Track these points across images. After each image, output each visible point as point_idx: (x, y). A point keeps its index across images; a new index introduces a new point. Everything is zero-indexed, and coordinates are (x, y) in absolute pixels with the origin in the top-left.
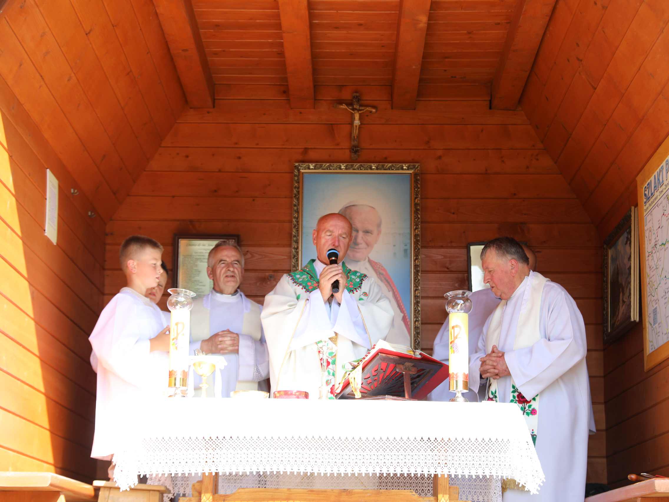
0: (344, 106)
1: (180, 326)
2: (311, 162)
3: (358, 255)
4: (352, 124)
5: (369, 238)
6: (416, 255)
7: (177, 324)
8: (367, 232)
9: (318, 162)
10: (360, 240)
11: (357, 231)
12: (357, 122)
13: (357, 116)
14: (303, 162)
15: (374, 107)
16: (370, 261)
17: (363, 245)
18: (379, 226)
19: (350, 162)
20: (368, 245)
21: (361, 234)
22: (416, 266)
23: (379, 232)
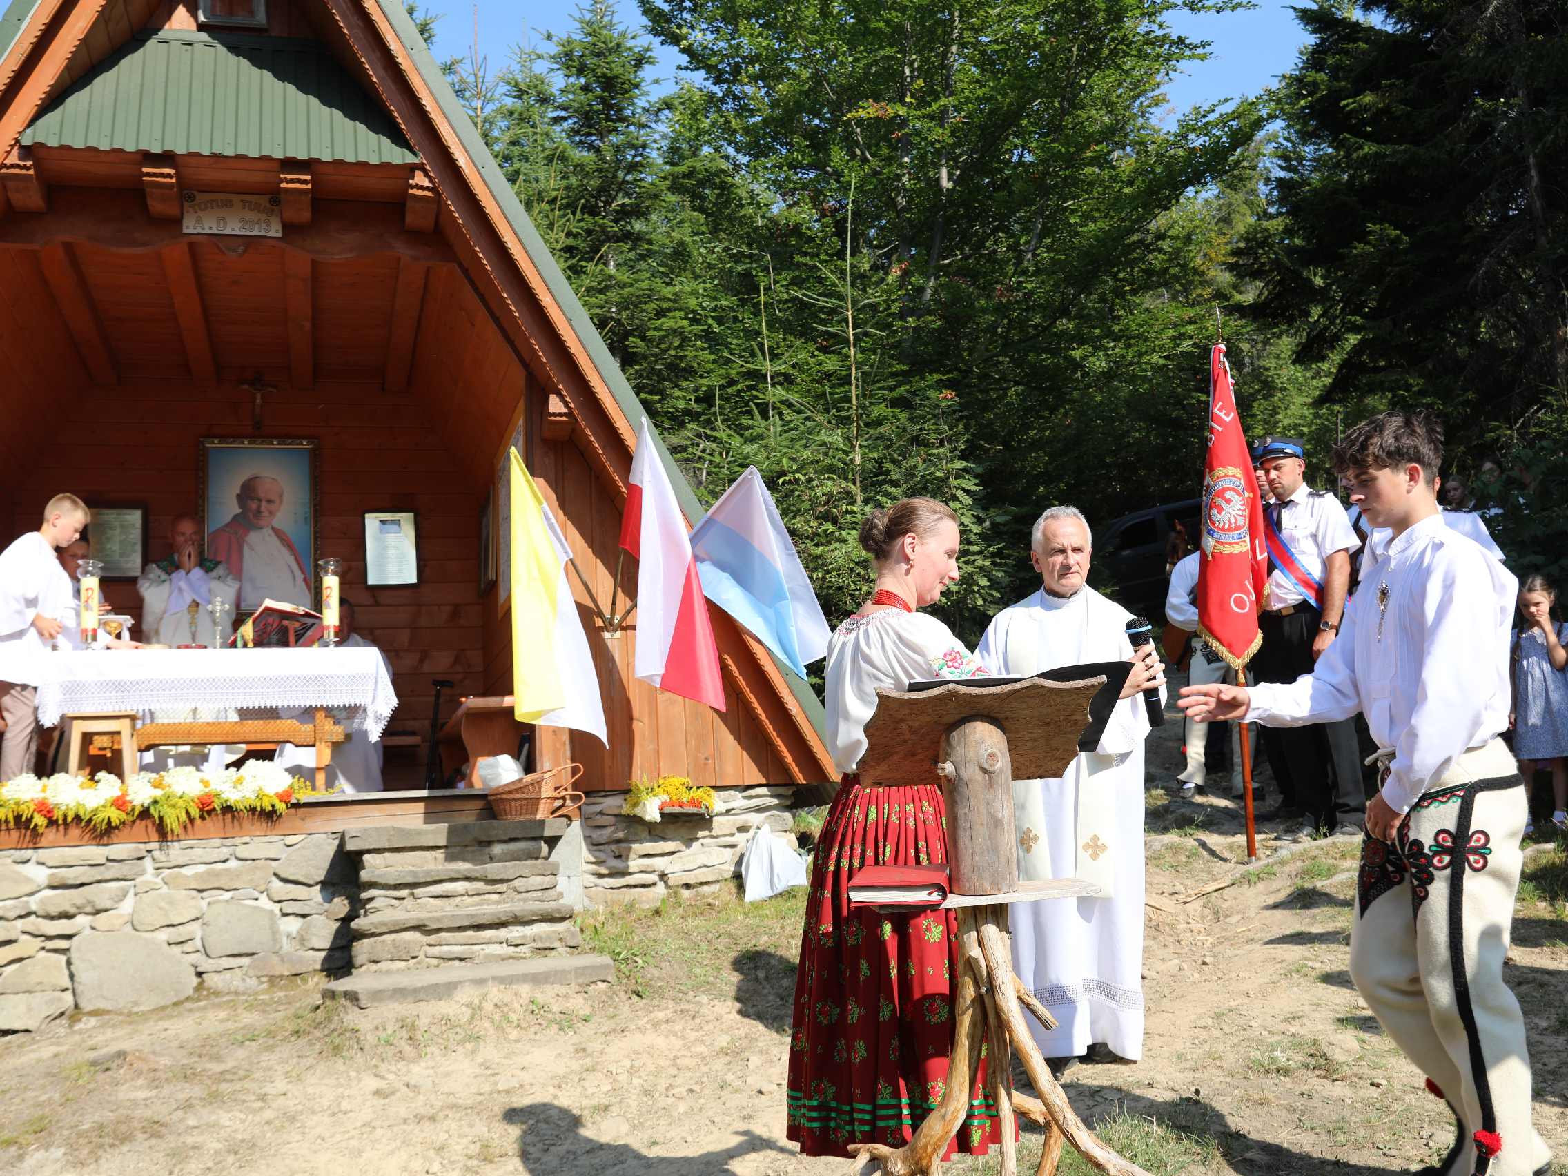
0: (246, 387)
2: (215, 437)
3: (262, 523)
4: (254, 402)
5: (272, 507)
6: (316, 522)
9: (223, 437)
10: (263, 509)
11: (260, 500)
12: (258, 401)
13: (259, 396)
14: (208, 436)
15: (275, 387)
16: (274, 529)
17: (266, 514)
18: (281, 496)
19: (253, 437)
20: (271, 513)
21: (264, 504)
22: (315, 533)
23: (281, 502)
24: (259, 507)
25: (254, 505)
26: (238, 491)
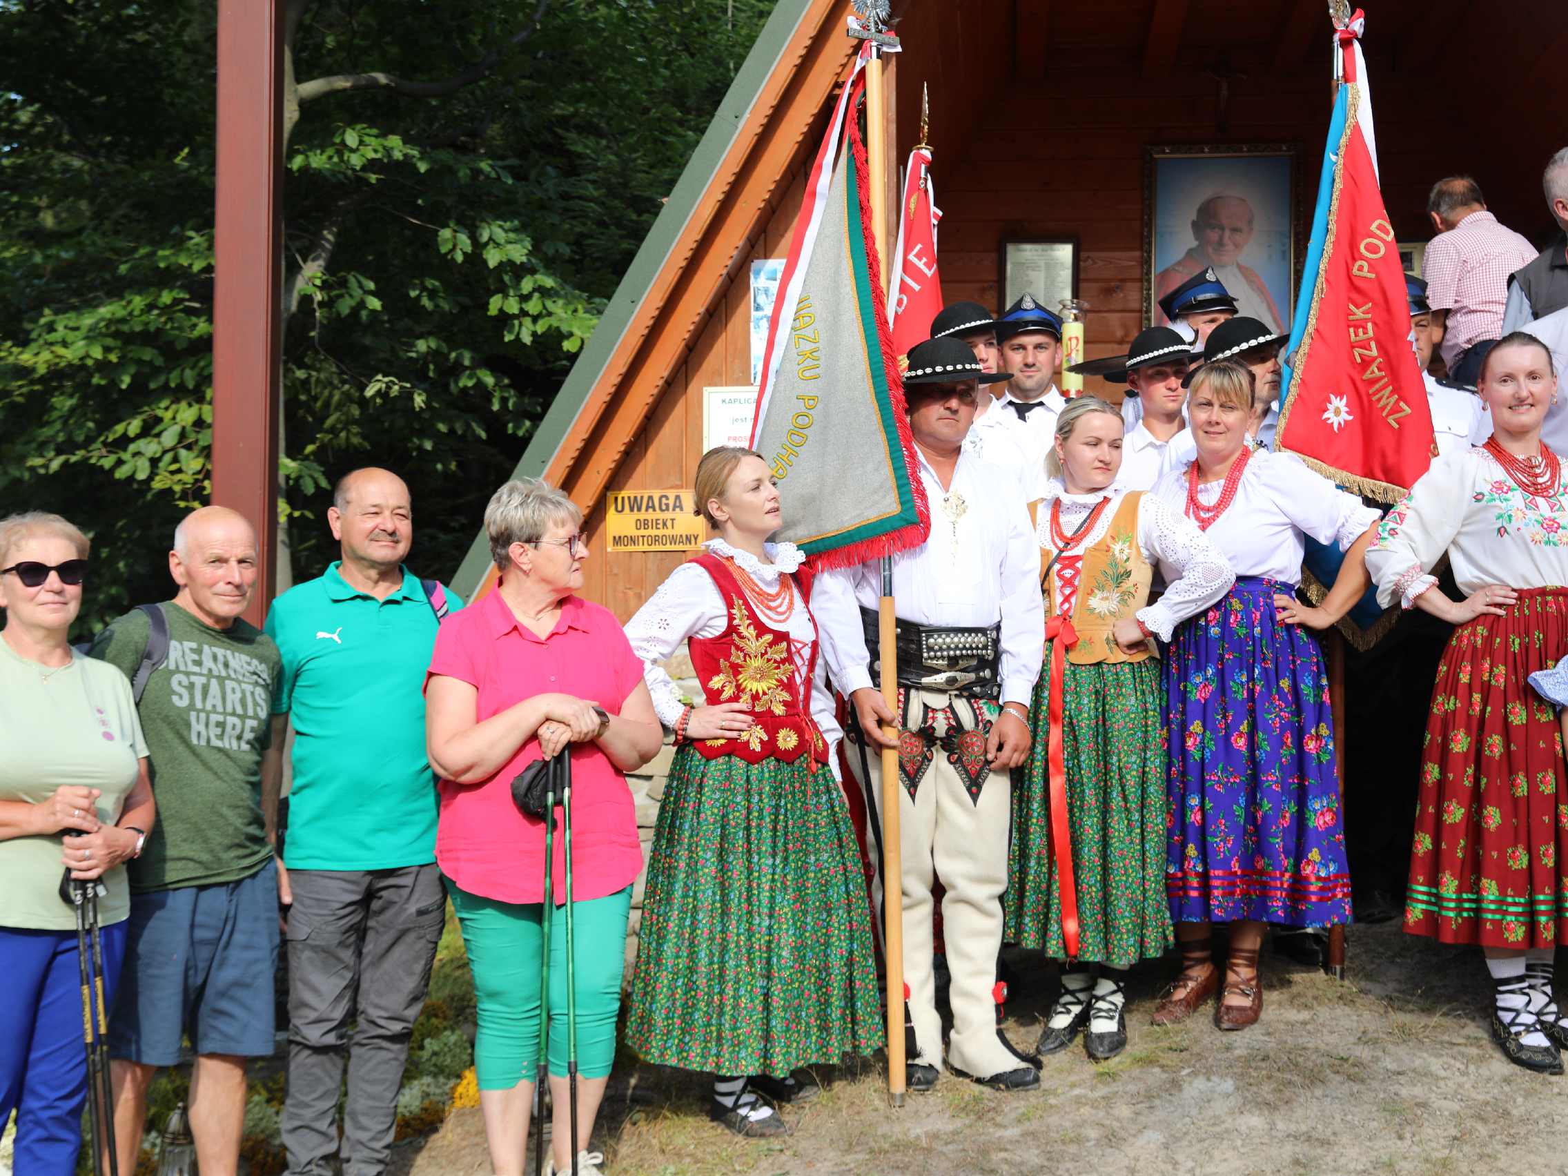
0: (1207, 72)
1: (1074, 341)
2: (1166, 144)
3: (1225, 260)
4: (1218, 94)
5: (1238, 237)
6: (1297, 258)
7: (1070, 339)
8: (1235, 230)
9: (1176, 145)
10: (1225, 240)
11: (1223, 229)
12: (1225, 93)
13: (1224, 85)
14: (1157, 144)
15: (1247, 72)
17: (1231, 246)
18: (1250, 221)
19: (1216, 143)
20: (1237, 246)
21: (1227, 233)
23: (1251, 231)
24: (1221, 238)
25: (1214, 235)
26: (1194, 216)
